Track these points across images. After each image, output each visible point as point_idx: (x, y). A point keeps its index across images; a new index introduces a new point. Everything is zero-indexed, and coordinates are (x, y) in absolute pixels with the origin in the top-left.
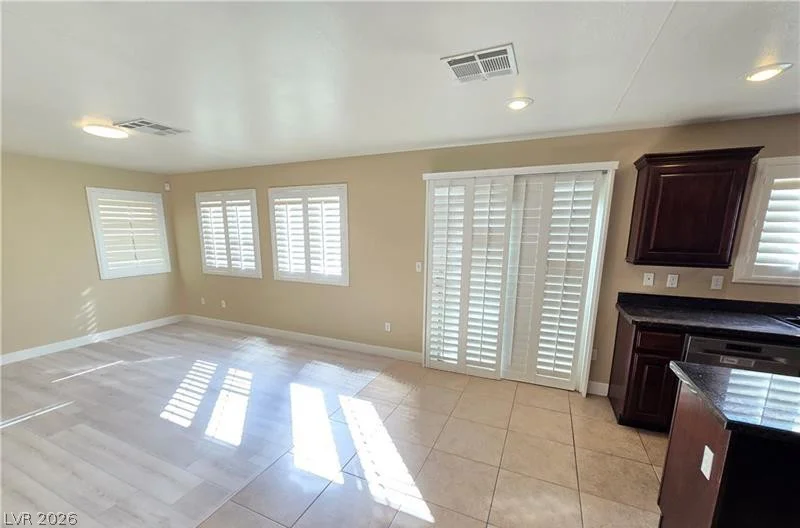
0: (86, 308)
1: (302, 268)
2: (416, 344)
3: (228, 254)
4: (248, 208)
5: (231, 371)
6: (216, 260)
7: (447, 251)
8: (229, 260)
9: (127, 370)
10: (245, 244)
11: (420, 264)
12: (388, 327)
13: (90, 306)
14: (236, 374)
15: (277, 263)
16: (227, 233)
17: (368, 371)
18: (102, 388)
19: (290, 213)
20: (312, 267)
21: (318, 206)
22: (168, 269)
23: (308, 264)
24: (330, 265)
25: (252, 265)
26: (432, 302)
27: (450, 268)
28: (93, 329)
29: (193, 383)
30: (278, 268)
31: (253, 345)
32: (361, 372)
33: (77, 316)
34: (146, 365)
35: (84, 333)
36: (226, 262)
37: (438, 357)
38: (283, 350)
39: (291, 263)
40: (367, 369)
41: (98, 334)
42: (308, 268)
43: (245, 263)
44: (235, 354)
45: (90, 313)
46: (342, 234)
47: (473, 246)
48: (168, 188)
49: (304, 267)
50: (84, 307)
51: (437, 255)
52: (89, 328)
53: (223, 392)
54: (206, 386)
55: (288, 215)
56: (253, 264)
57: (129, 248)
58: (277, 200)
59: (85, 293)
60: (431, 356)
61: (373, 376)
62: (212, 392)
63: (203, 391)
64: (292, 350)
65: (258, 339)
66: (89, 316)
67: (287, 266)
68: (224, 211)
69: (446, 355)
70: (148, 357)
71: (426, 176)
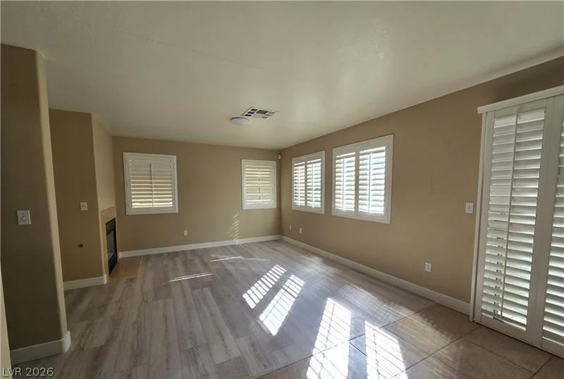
1: (352, 208)
2: (463, 292)
3: (306, 197)
4: (320, 164)
5: (292, 277)
6: (299, 202)
7: (512, 189)
8: (306, 200)
9: (242, 263)
10: (316, 190)
11: (471, 205)
12: (428, 267)
14: (295, 280)
15: (335, 203)
16: (306, 183)
17: (401, 307)
18: (226, 270)
19: (346, 165)
20: (360, 206)
21: (368, 156)
22: (275, 207)
23: (357, 204)
24: (375, 205)
25: (318, 205)
26: (486, 247)
27: (516, 210)
29: (268, 279)
30: (335, 207)
31: (312, 262)
32: (393, 306)
33: (230, 228)
34: (250, 261)
36: (304, 202)
37: (494, 314)
38: (332, 270)
39: (344, 203)
40: (400, 304)
41: (239, 240)
42: (356, 207)
43: (314, 203)
44: (299, 266)
46: (386, 178)
47: (558, 182)
48: (279, 158)
49: (353, 206)
50: (234, 224)
51: (497, 194)
52: (235, 236)
53: (282, 290)
54: (273, 283)
55: (345, 166)
56: (319, 203)
57: (257, 193)
58: (338, 156)
59: (235, 216)
60: (483, 311)
61: (405, 313)
62: (275, 289)
63: (271, 286)
64: (338, 272)
65: (317, 258)
66: (235, 229)
67: (341, 205)
68: (306, 168)
69: (505, 315)
70: (254, 257)
71: (481, 110)
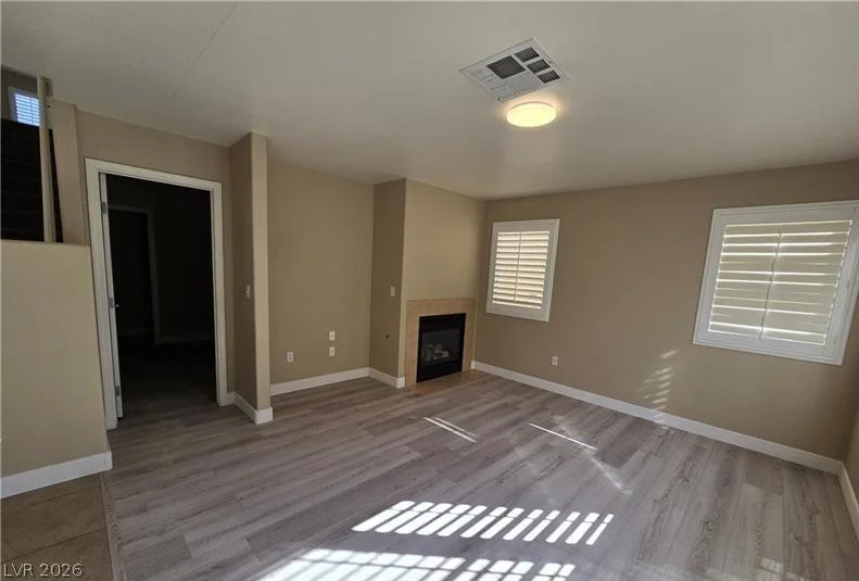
0: (661, 375)
13: (665, 374)
28: (659, 405)
33: (648, 381)
35: (648, 404)
41: (662, 414)
45: (663, 382)
50: (658, 373)
52: (656, 402)
59: (666, 355)
66: (662, 386)
